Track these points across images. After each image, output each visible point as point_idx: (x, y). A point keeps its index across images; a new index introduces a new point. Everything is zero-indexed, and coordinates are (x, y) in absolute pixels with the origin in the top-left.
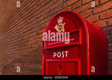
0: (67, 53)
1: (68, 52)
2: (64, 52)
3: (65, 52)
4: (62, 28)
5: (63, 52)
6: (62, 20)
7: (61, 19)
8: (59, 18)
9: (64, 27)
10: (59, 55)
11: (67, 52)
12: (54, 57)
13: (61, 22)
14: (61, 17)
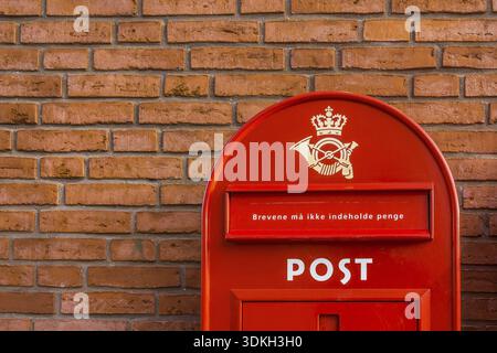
0: (368, 265)
1: (370, 261)
2: (353, 261)
3: (357, 261)
4: (341, 160)
5: (348, 261)
6: (338, 123)
7: (335, 120)
8: (324, 113)
9: (353, 159)
10: (321, 270)
11: (364, 262)
12: (290, 278)
13: (333, 133)
14: (334, 113)
